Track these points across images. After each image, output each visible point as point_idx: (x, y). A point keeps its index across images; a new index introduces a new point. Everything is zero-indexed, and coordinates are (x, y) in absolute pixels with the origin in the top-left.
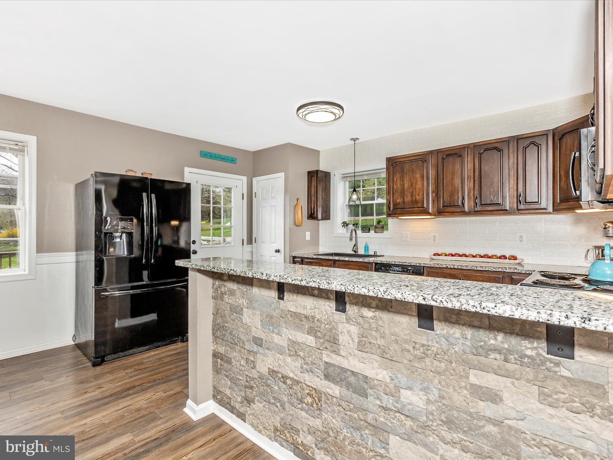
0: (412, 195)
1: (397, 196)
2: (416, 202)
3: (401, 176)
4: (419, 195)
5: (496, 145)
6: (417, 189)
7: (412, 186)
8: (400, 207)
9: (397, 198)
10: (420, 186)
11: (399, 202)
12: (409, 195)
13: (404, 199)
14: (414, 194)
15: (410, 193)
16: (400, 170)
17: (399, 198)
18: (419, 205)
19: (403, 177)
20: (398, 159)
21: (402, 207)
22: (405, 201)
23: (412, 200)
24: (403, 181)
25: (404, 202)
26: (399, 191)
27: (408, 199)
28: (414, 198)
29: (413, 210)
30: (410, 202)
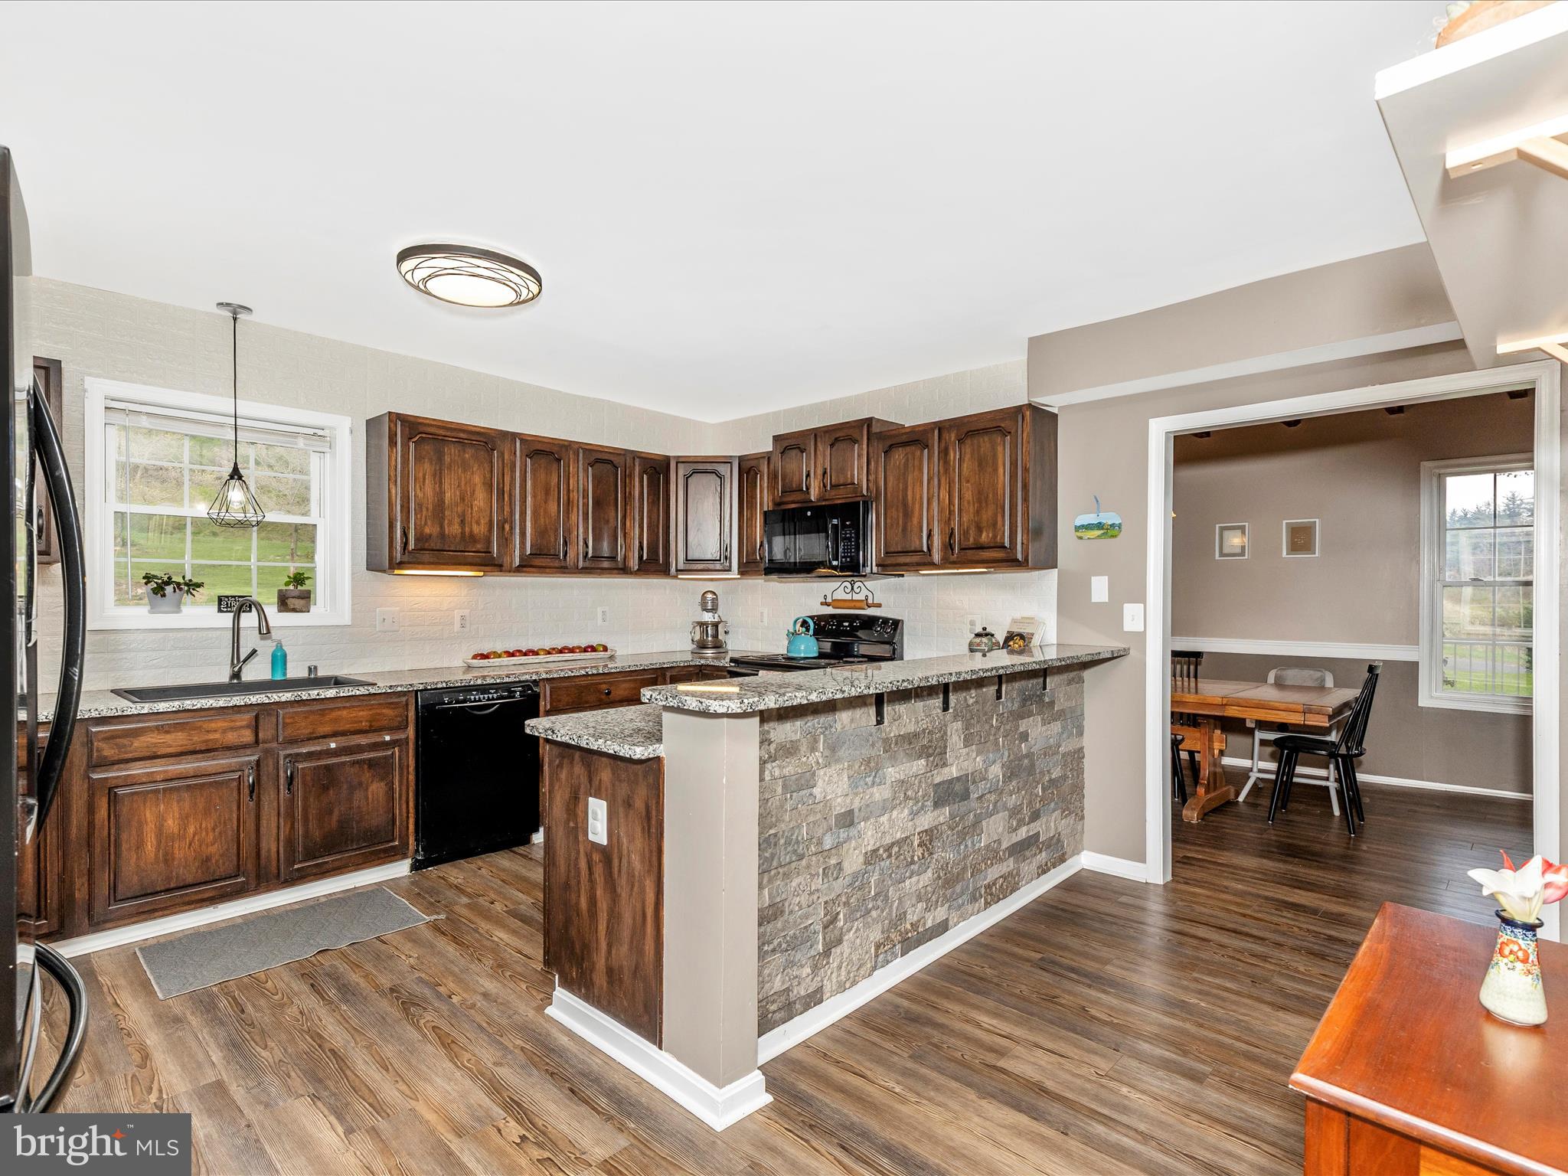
0: (463, 522)
1: (423, 518)
2: (473, 539)
3: (435, 470)
4: (478, 523)
5: (612, 458)
6: (475, 509)
7: (463, 499)
8: (433, 545)
9: (426, 524)
10: (482, 504)
11: (430, 535)
12: (457, 520)
13: (442, 527)
14: (468, 519)
15: (459, 516)
16: (432, 453)
17: (429, 523)
18: (479, 546)
19: (440, 473)
20: (425, 425)
21: (438, 548)
22: (447, 532)
23: (463, 533)
24: (441, 483)
25: (442, 535)
26: (430, 507)
27: (454, 529)
28: (467, 529)
29: (465, 556)
30: (459, 536)
